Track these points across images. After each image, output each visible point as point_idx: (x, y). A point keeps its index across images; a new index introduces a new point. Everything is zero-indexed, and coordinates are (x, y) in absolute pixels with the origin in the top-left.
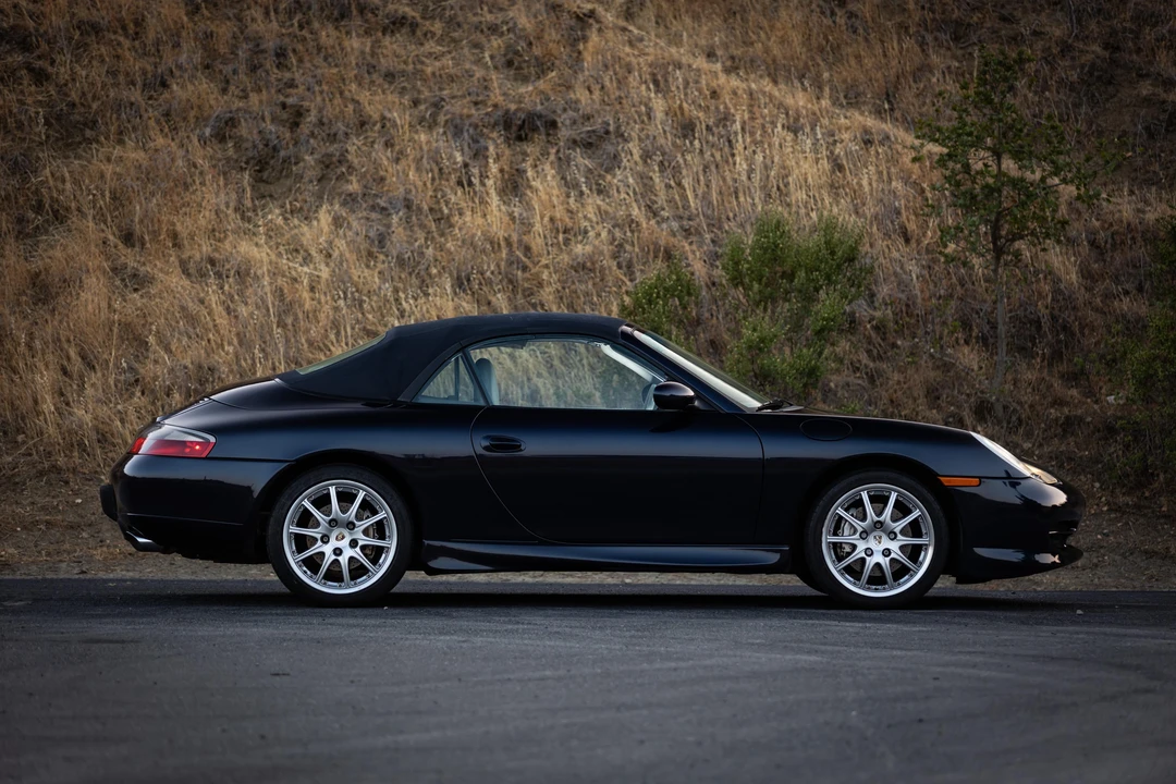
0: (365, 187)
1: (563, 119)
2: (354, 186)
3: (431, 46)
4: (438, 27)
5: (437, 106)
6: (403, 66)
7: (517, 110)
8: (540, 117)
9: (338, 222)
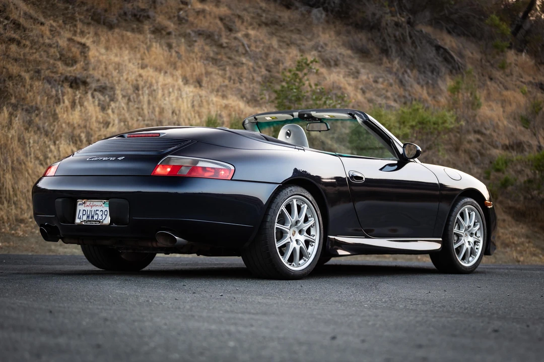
0: (18, 101)
1: (88, 80)
2: (13, 100)
3: (27, 50)
4: (28, 43)
5: (38, 72)
6: (18, 57)
7: (70, 76)
8: (79, 79)
9: (11, 114)
